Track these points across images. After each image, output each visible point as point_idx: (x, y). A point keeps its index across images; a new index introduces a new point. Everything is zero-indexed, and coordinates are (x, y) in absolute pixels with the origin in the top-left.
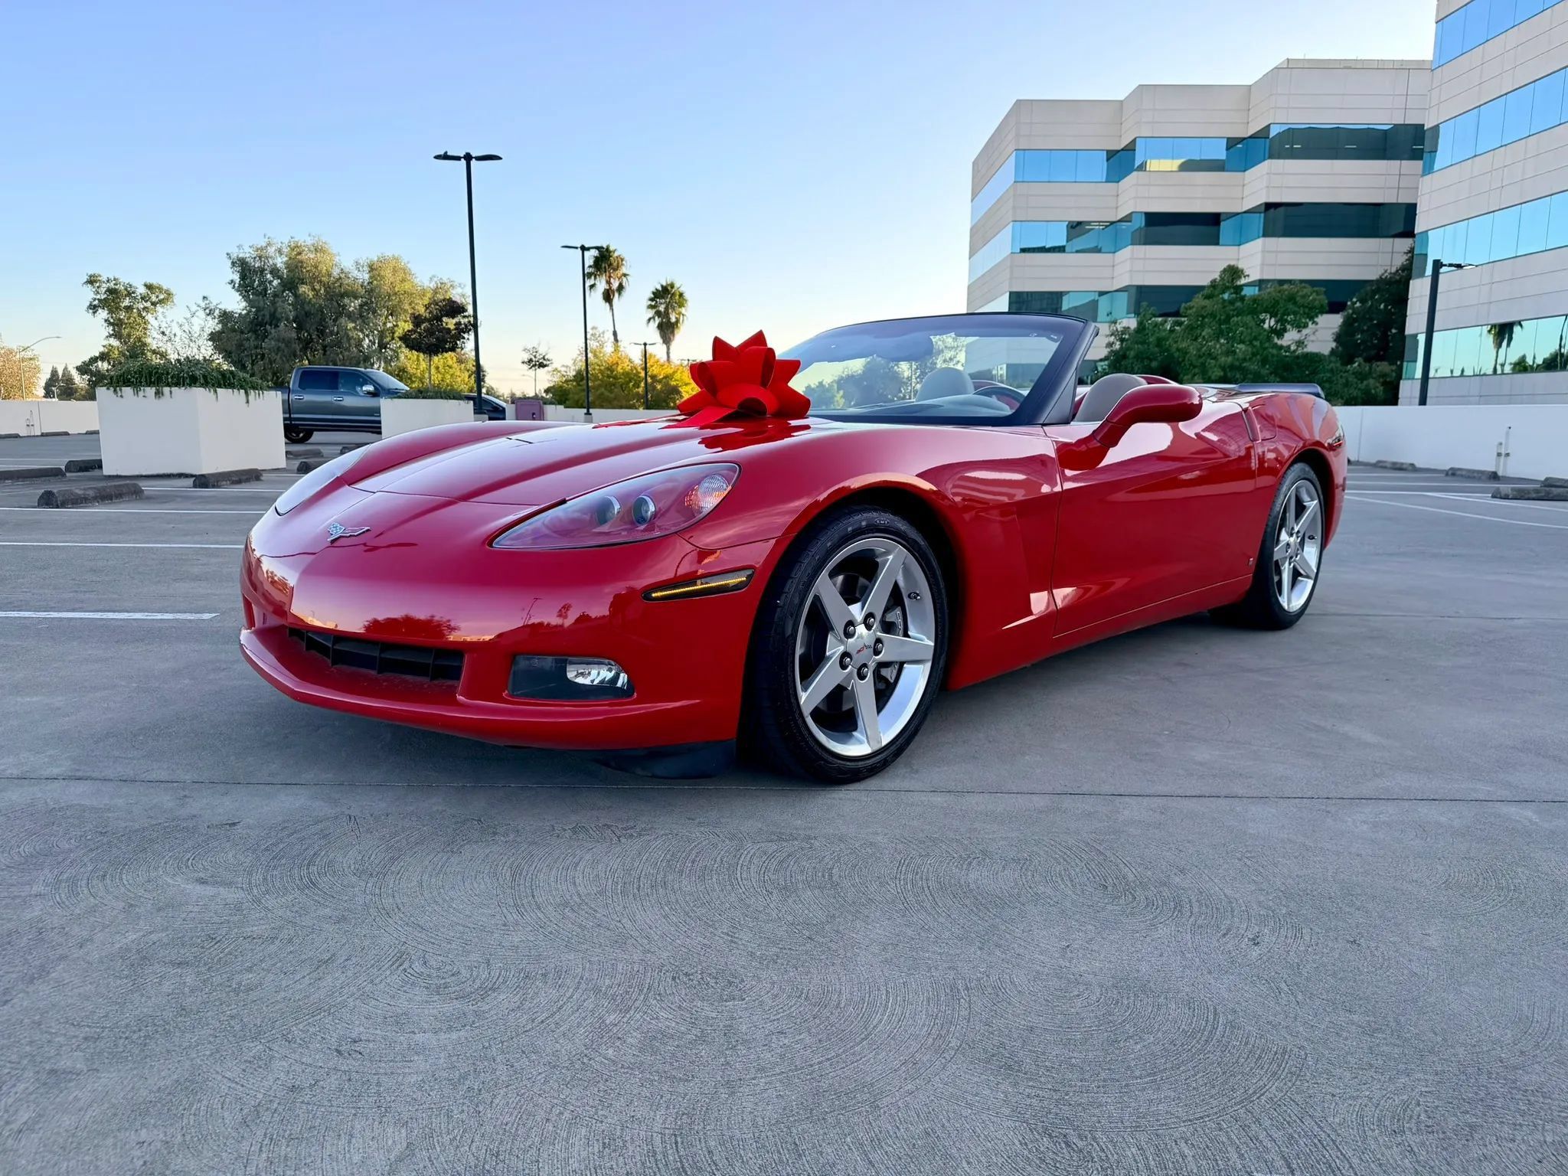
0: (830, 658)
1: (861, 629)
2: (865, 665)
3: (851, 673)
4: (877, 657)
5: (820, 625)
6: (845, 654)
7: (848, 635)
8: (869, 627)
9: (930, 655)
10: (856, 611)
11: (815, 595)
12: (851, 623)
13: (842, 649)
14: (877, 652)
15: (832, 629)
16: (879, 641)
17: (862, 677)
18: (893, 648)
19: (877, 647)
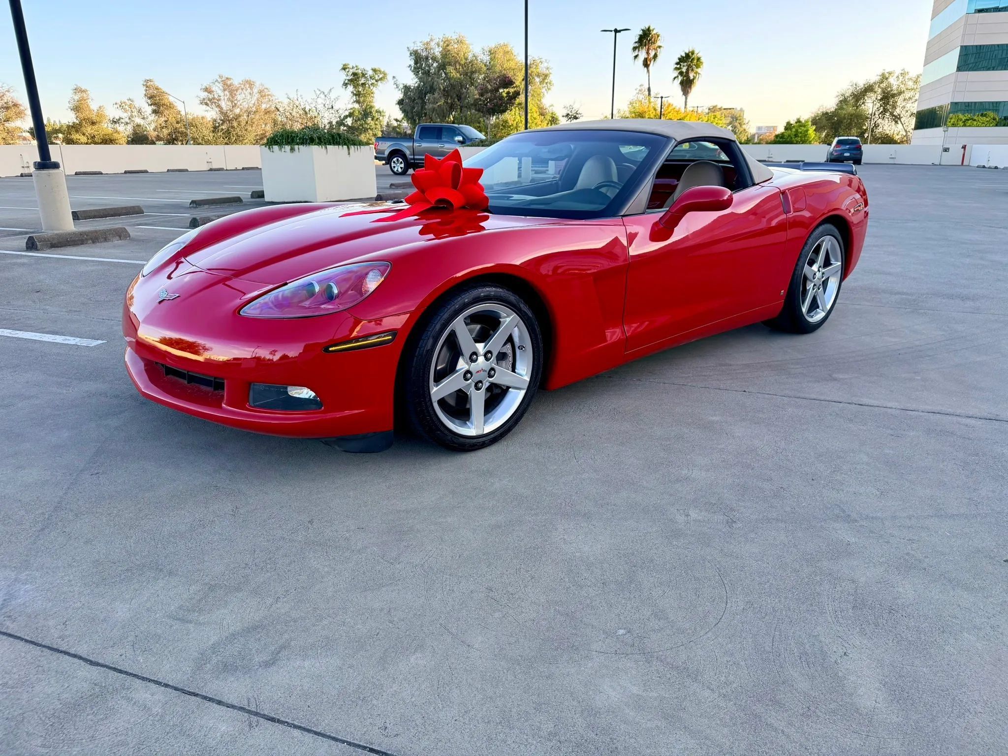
0: (457, 371)
1: (481, 359)
2: (481, 382)
3: (469, 385)
4: (490, 379)
5: (454, 349)
6: (468, 372)
7: (473, 361)
8: (487, 359)
9: (526, 386)
10: (480, 347)
11: (452, 330)
12: (475, 353)
13: (466, 367)
14: (490, 376)
15: (463, 355)
16: (492, 369)
17: (478, 389)
18: (503, 376)
19: (491, 372)
